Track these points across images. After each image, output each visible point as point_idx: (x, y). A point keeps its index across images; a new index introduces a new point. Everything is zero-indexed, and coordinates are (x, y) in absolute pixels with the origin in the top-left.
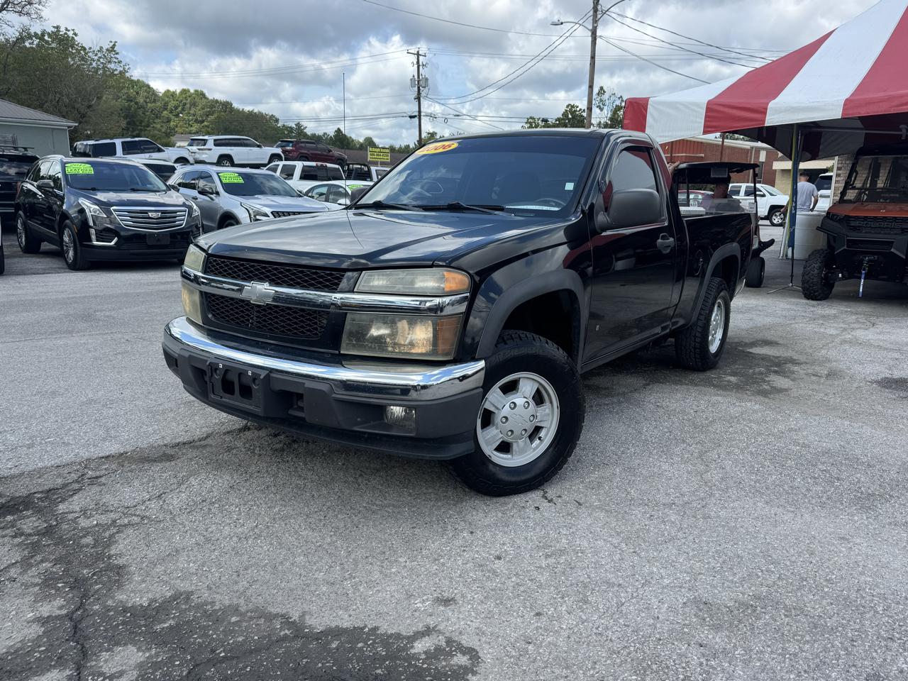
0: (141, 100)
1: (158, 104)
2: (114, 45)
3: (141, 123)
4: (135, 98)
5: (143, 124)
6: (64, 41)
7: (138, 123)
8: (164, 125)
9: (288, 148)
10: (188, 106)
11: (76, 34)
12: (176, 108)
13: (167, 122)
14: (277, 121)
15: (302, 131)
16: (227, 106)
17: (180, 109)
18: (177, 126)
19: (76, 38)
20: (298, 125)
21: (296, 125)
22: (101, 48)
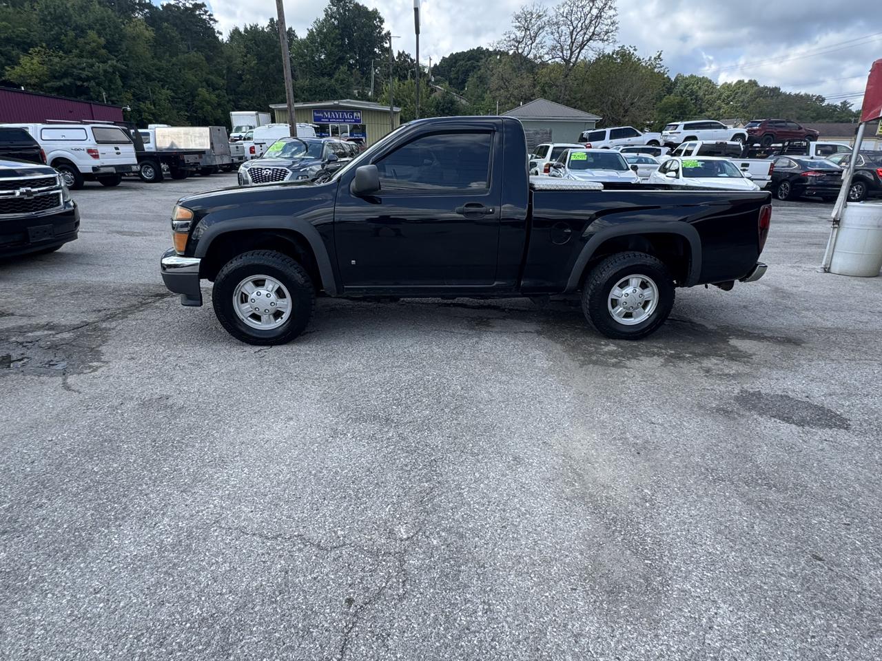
0: (701, 93)
1: (714, 95)
2: (661, 54)
3: (690, 112)
4: (697, 92)
5: (692, 113)
6: (625, 55)
7: (687, 112)
8: (715, 112)
9: (755, 128)
10: (739, 94)
11: (635, 50)
12: (728, 97)
13: (718, 109)
14: (823, 100)
15: (847, 108)
16: (775, 91)
17: (731, 98)
18: (725, 113)
19: (635, 53)
20: (844, 103)
21: (841, 103)
22: (651, 57)
